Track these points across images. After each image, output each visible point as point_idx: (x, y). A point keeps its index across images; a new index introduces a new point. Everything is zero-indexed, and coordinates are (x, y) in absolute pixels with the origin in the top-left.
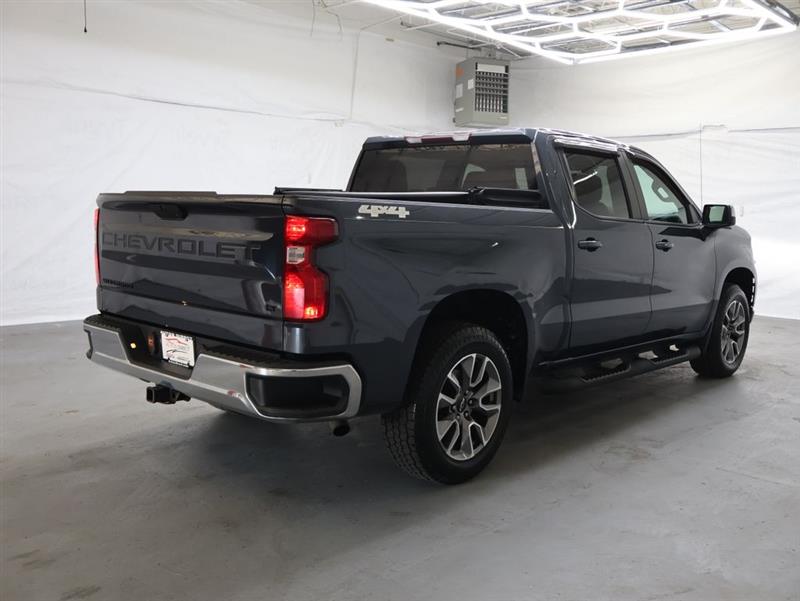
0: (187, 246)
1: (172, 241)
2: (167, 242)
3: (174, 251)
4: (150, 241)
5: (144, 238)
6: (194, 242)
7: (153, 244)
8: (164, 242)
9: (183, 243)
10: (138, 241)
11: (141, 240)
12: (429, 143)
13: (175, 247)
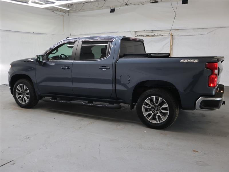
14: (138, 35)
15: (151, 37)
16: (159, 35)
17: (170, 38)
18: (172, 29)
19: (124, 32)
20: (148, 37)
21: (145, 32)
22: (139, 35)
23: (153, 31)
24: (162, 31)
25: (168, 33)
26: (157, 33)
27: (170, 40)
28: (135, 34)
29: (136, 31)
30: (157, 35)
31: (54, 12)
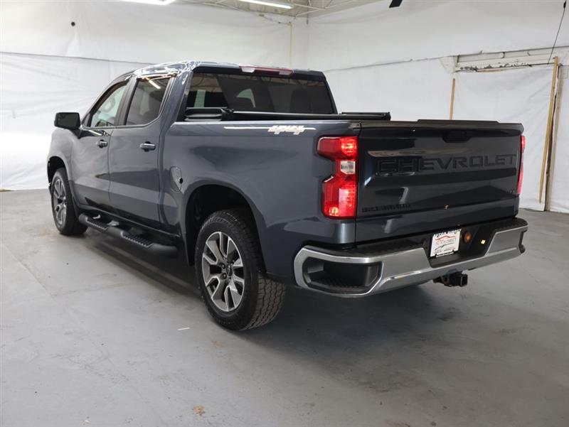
0: (476, 161)
1: (465, 159)
2: (461, 160)
3: (466, 167)
4: (444, 162)
5: (439, 160)
6: (481, 158)
7: (448, 164)
8: (458, 160)
9: (474, 160)
10: (433, 164)
11: (436, 162)
12: (259, 73)
13: (468, 163)
14: (462, 68)
15: (497, 71)
16: (520, 64)
17: (552, 73)
18: (557, 45)
19: (427, 59)
20: (489, 71)
21: (480, 57)
22: (466, 68)
23: (506, 54)
24: (531, 53)
25: (545, 57)
26: (515, 59)
27: (551, 79)
28: (453, 65)
29: (459, 57)
30: (516, 66)
31: (263, 16)
